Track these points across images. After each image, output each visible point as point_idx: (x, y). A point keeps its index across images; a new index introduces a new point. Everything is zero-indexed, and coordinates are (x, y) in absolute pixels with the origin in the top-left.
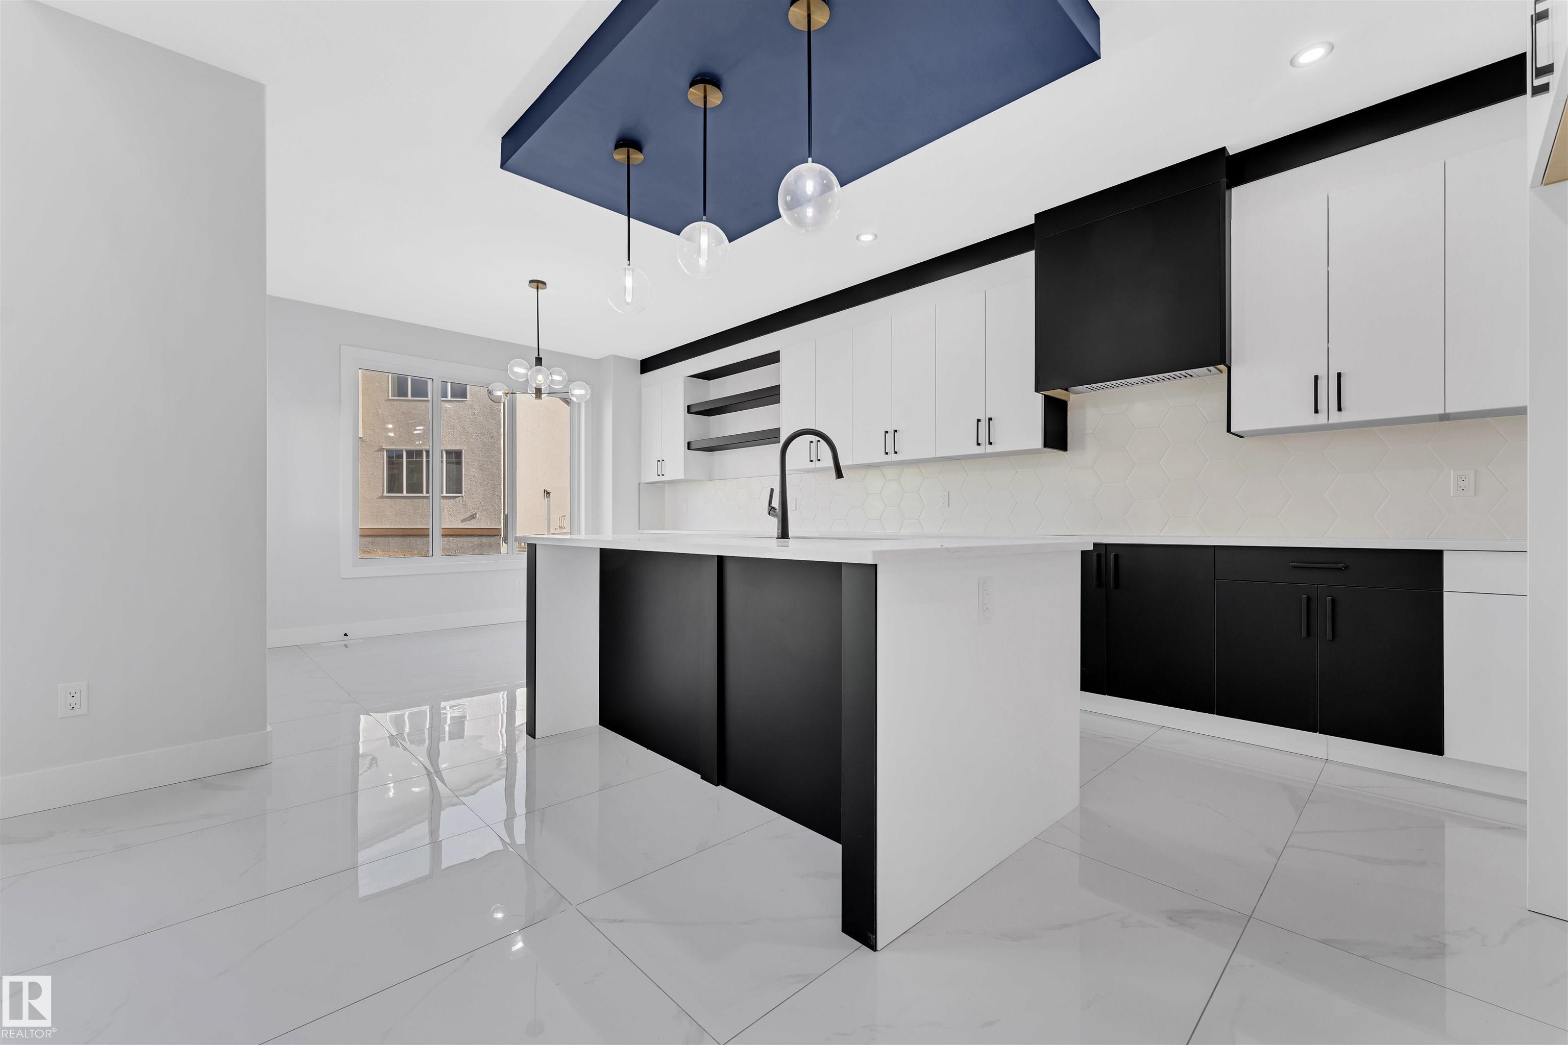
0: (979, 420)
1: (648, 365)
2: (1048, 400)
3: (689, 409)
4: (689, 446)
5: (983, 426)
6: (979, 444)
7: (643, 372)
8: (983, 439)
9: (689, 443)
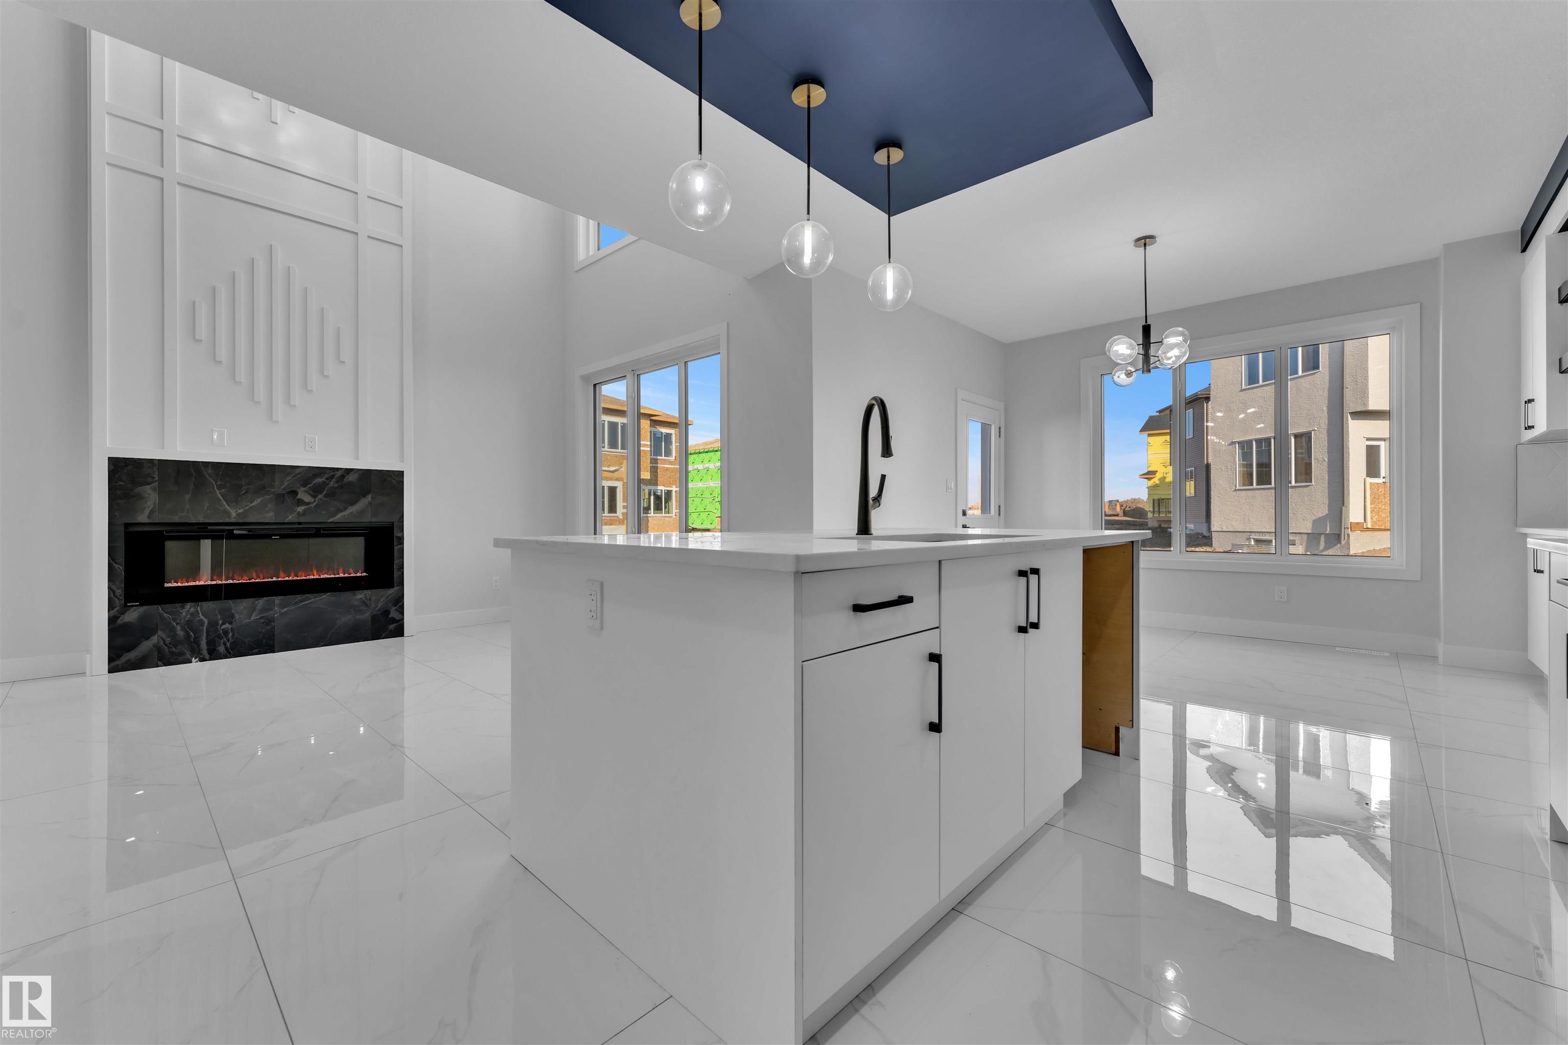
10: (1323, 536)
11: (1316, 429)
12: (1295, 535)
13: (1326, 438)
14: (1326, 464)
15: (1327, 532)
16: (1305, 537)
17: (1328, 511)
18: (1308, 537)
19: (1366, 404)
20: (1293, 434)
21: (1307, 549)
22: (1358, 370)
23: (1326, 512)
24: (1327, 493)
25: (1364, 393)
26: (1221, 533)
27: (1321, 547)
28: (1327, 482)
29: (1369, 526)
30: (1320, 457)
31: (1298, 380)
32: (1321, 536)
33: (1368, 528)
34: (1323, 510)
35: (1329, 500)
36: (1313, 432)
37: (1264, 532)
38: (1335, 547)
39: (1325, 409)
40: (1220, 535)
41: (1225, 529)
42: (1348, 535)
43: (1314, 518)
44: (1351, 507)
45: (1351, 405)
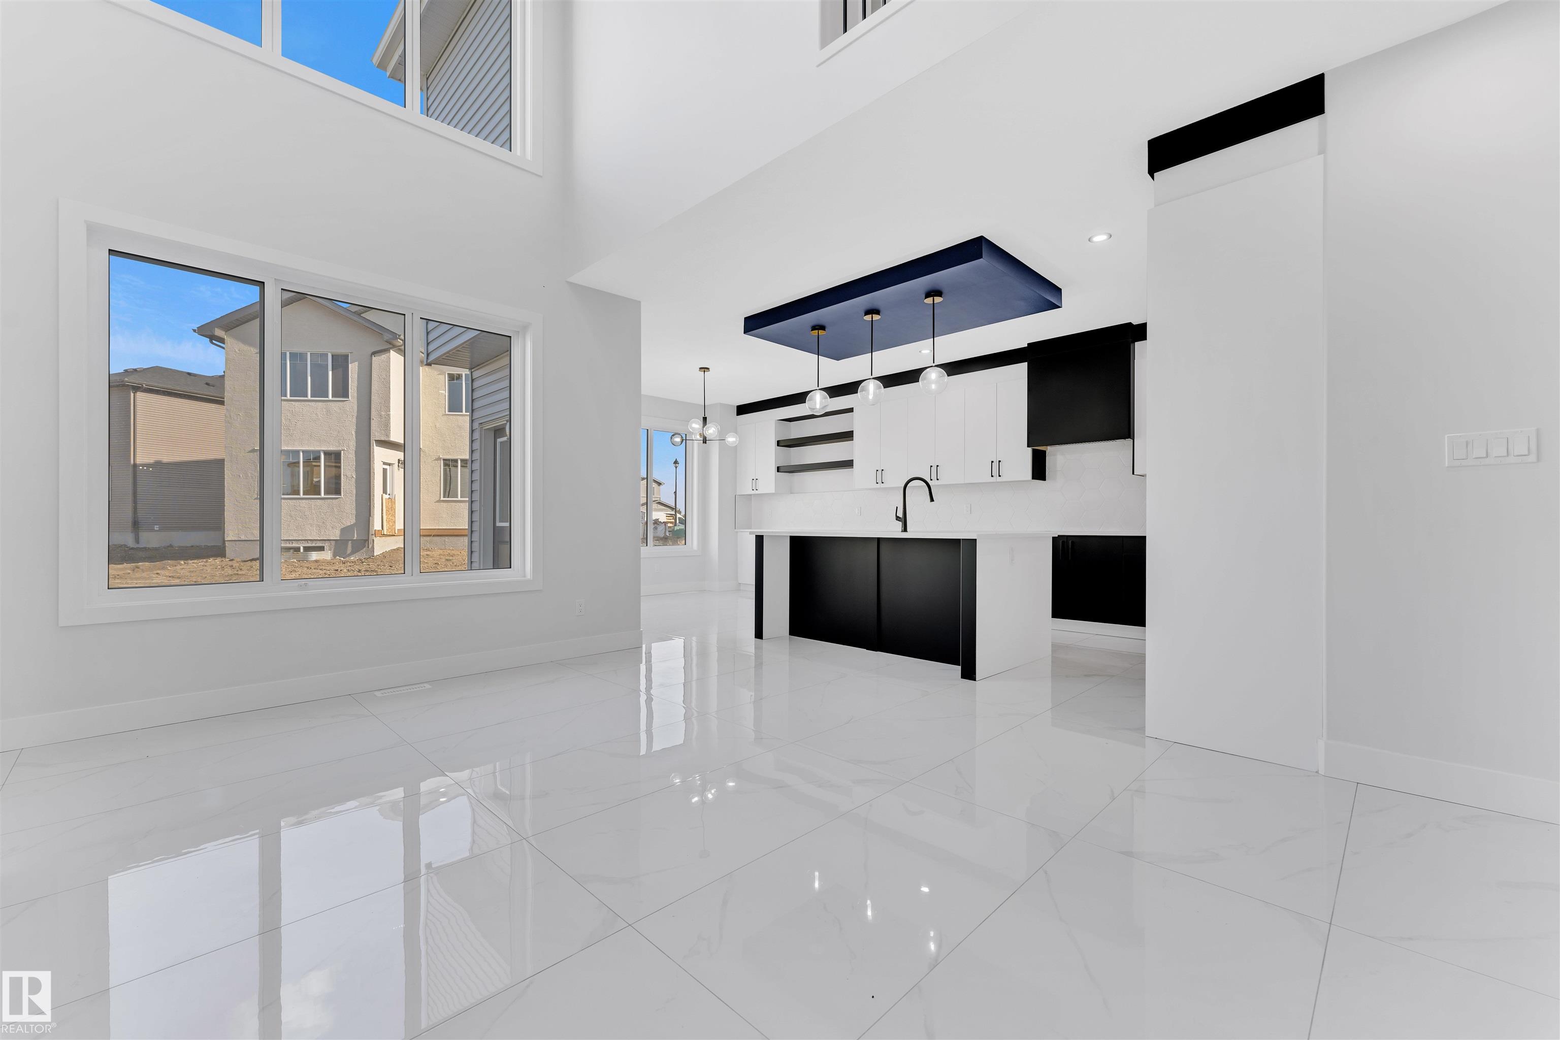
0: (992, 462)
1: (742, 410)
2: (1034, 451)
3: (779, 443)
4: (778, 469)
5: (995, 465)
6: (992, 476)
7: (738, 414)
8: (995, 473)
9: (778, 467)
10: (350, 542)
11: (345, 449)
12: (324, 542)
13: (354, 458)
14: (354, 480)
15: (355, 539)
16: (333, 543)
17: (356, 520)
18: (336, 542)
19: (388, 435)
20: (323, 450)
21: (335, 556)
22: (382, 407)
23: (353, 521)
24: (355, 505)
25: (386, 426)
26: (237, 543)
27: (349, 551)
28: (355, 496)
29: (385, 533)
30: (349, 474)
31: (328, 403)
32: (348, 542)
33: (384, 535)
34: (350, 520)
35: (356, 511)
36: (342, 452)
37: (292, 540)
38: (362, 551)
39: (354, 433)
40: (236, 545)
41: (243, 538)
42: (373, 540)
43: (343, 526)
44: (375, 516)
45: (376, 434)
